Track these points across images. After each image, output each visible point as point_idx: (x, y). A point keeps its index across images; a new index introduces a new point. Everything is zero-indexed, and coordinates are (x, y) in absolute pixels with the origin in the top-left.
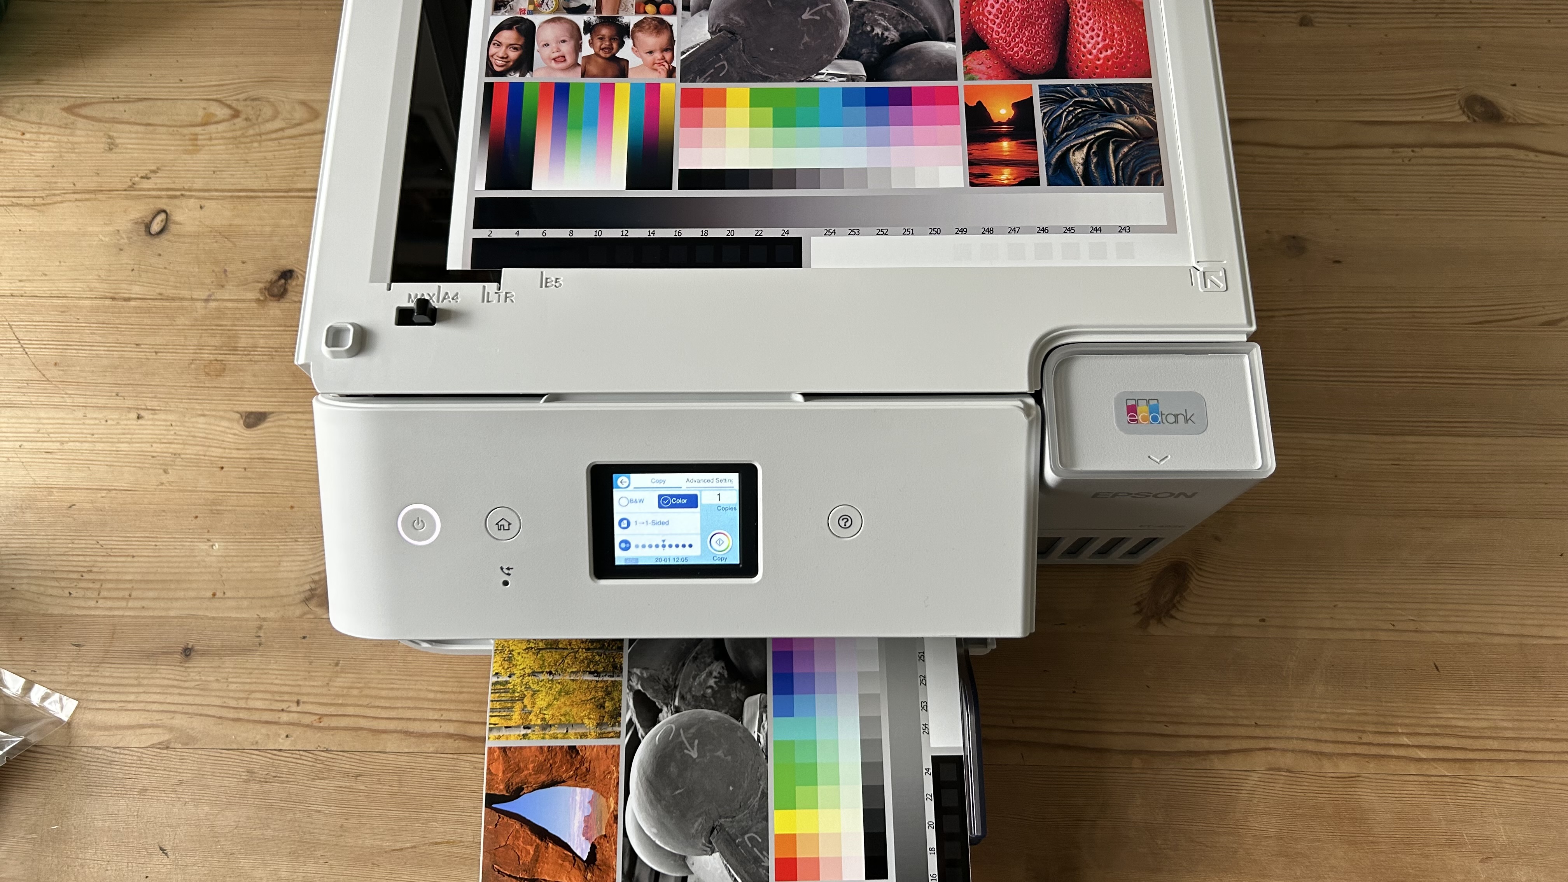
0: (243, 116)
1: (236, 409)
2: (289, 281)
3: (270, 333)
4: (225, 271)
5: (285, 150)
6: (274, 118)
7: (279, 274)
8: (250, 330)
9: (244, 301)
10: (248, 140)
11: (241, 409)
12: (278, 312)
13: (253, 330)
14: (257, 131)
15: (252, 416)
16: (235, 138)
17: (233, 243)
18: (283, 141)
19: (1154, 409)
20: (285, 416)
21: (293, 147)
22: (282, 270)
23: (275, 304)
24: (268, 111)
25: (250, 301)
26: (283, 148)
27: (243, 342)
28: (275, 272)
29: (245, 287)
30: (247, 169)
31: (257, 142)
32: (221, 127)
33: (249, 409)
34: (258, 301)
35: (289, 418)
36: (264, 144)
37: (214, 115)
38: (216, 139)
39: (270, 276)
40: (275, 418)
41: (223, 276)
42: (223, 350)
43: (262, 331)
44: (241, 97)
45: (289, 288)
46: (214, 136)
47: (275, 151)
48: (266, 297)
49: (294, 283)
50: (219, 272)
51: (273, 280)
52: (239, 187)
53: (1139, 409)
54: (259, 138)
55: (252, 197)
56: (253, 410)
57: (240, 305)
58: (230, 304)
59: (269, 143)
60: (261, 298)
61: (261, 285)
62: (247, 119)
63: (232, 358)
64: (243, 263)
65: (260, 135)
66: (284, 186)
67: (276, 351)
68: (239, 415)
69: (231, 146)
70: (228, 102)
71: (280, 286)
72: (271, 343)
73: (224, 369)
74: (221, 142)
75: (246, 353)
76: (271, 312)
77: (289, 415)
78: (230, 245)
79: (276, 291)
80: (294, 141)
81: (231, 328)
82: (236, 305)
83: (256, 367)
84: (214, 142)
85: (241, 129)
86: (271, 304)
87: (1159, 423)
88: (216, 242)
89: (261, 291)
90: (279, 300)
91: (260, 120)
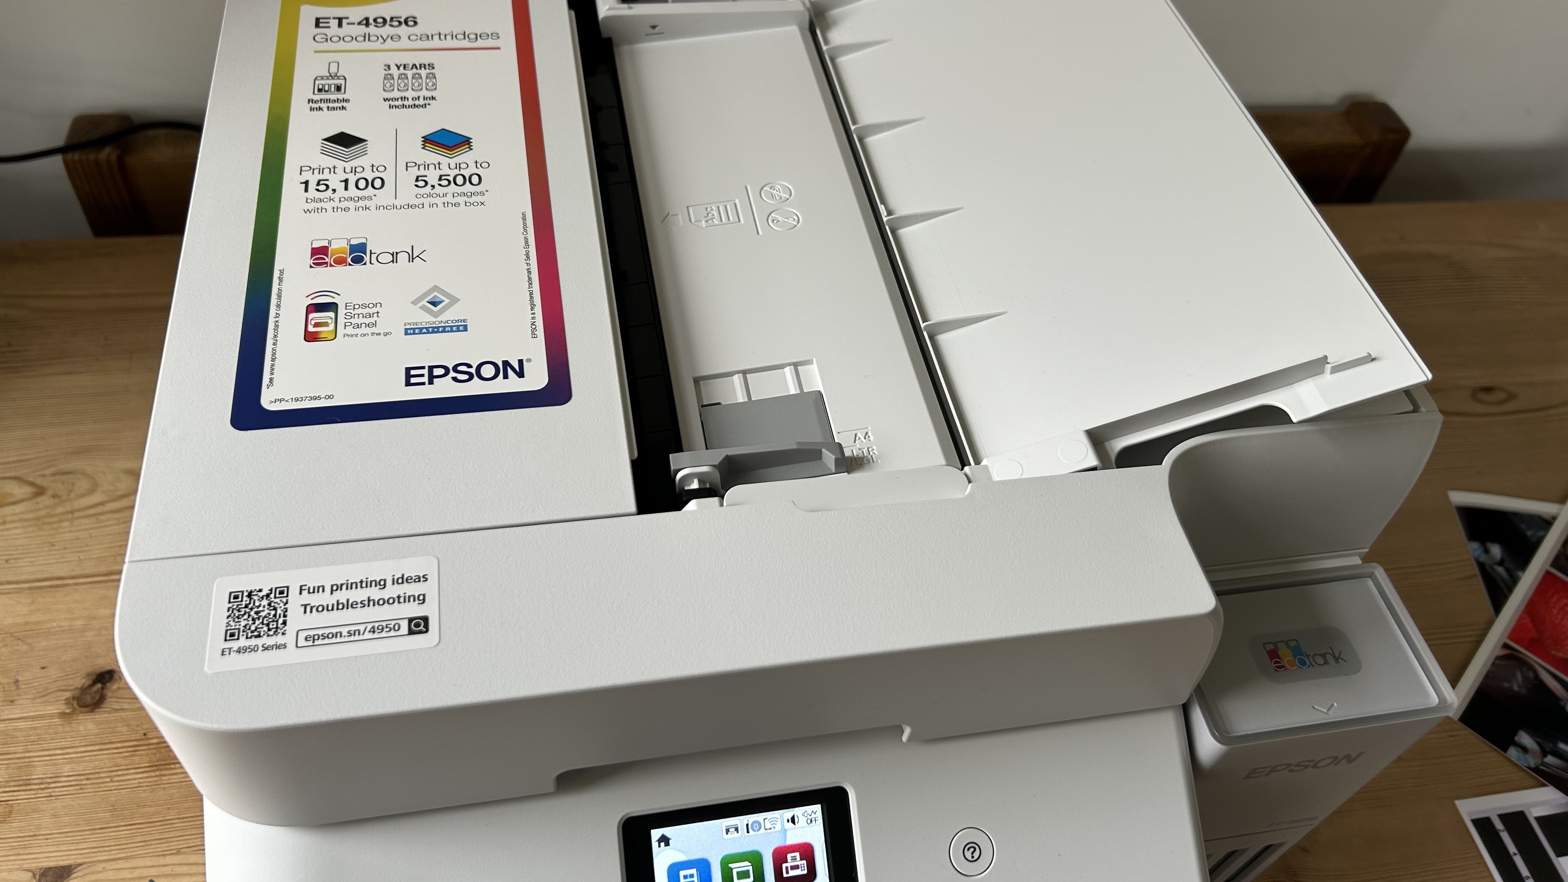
0: (50, 492)
1: (26, 866)
2: (108, 685)
3: (79, 755)
4: (17, 681)
5: (106, 526)
6: (91, 491)
7: (94, 677)
8: (50, 755)
9: (42, 717)
10: (55, 519)
11: (34, 865)
12: (91, 726)
13: (54, 755)
14: (69, 508)
15: (51, 873)
16: (38, 519)
17: (29, 644)
18: (103, 517)
19: (1297, 651)
20: (99, 867)
21: (116, 522)
22: (98, 672)
23: (89, 716)
24: (83, 485)
25: (51, 716)
26: (103, 524)
27: (39, 772)
28: (88, 675)
29: (46, 698)
30: (53, 553)
31: (66, 520)
32: (18, 508)
33: (46, 864)
34: (62, 715)
35: (104, 870)
36: (76, 522)
37: (11, 495)
38: (12, 522)
39: (80, 682)
40: (85, 872)
41: (14, 688)
42: (9, 786)
43: (68, 754)
44: (47, 472)
45: (109, 694)
46: (9, 519)
47: (91, 529)
48: (74, 710)
49: (115, 687)
50: (8, 684)
51: (86, 685)
52: (40, 576)
53: (1281, 653)
54: (70, 516)
55: (58, 586)
56: (52, 864)
57: (36, 724)
58: (21, 724)
59: (83, 521)
60: (67, 711)
61: (68, 694)
62: (54, 496)
63: (23, 795)
64: (43, 668)
65: (72, 512)
66: (103, 569)
67: (88, 779)
68: (30, 874)
69: (30, 529)
70: (31, 479)
71: (95, 692)
72: (80, 768)
73: (11, 812)
74: (18, 525)
75: (43, 786)
76: (81, 728)
77: (104, 865)
78: (25, 648)
79: (88, 699)
80: (117, 516)
81: (22, 755)
82: (30, 723)
83: (58, 804)
84: (7, 526)
85: (46, 507)
86: (81, 717)
87: (1309, 666)
88: (6, 645)
89: (68, 702)
90: (92, 711)
91: (73, 495)
